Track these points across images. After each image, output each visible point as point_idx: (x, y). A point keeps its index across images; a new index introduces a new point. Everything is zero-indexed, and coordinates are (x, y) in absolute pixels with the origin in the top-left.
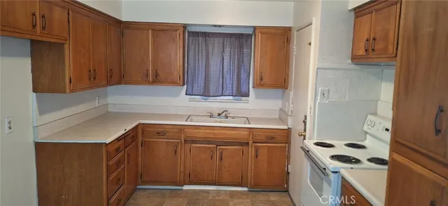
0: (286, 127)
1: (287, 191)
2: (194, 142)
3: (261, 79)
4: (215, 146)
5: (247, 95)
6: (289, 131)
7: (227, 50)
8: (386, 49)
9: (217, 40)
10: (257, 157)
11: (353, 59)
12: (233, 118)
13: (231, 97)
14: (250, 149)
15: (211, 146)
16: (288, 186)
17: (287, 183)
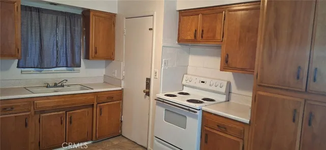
0: (120, 88)
1: (120, 135)
2: (43, 112)
3: (96, 53)
4: (64, 112)
5: (79, 66)
6: (121, 91)
7: (61, 26)
8: (214, 36)
9: (50, 16)
10: (101, 114)
11: (179, 41)
12: (68, 86)
13: (65, 68)
14: (95, 109)
15: (61, 113)
16: (121, 132)
17: (121, 129)
